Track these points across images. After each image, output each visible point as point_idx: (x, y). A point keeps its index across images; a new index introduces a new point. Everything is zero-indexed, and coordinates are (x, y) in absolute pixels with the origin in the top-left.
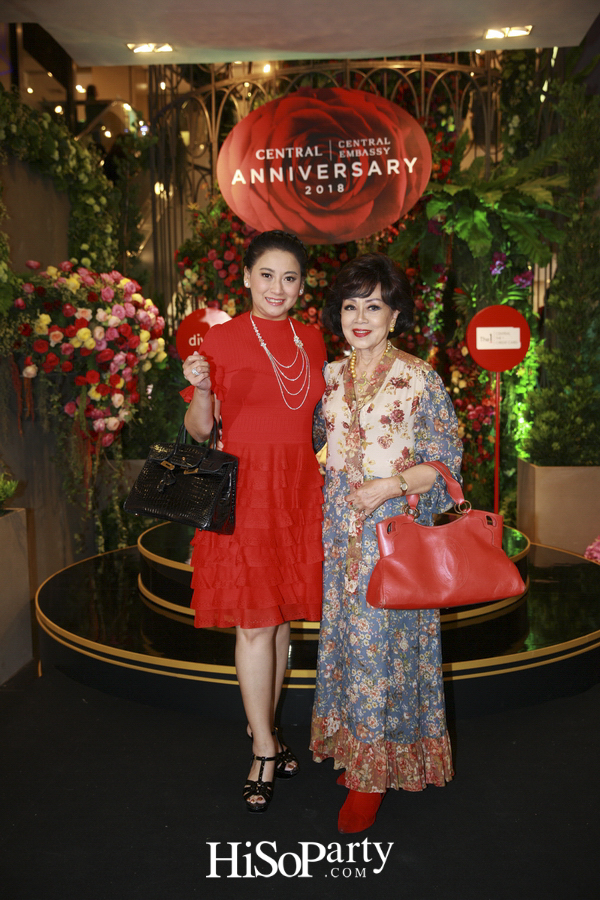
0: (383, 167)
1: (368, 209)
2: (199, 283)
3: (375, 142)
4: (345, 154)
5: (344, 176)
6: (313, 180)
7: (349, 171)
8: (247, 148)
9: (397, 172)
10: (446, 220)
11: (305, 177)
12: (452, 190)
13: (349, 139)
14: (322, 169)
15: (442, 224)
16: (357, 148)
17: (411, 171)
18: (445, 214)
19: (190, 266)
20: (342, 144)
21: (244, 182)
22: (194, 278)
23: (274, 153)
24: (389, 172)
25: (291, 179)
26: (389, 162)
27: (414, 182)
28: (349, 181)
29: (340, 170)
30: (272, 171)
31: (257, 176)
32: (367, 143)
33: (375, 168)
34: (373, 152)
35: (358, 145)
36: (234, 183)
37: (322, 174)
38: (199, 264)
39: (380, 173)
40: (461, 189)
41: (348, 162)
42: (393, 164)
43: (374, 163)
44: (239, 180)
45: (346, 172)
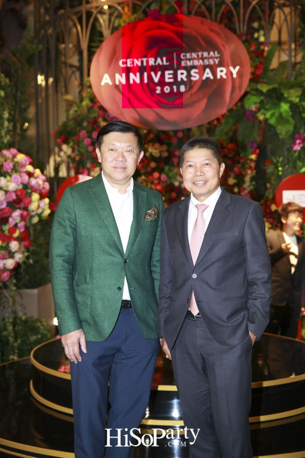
0: (214, 73)
1: (203, 104)
2: (73, 155)
3: (209, 54)
4: (186, 63)
5: (185, 79)
6: (162, 83)
7: (189, 76)
8: (113, 58)
9: (225, 77)
10: (259, 109)
11: (156, 80)
12: (264, 88)
13: (188, 52)
14: (169, 74)
15: (256, 112)
16: (194, 59)
17: (235, 76)
18: (258, 105)
19: (66, 141)
20: (184, 56)
21: (110, 83)
22: (69, 151)
23: (133, 62)
24: (219, 77)
25: (146, 81)
26: (219, 69)
27: (237, 85)
28: (189, 83)
29: (182, 75)
30: (132, 75)
31: (121, 79)
32: (202, 55)
33: (208, 74)
34: (206, 62)
35: (196, 56)
36: (103, 83)
37: (169, 78)
38: (73, 141)
39: (212, 77)
40: (271, 87)
41: (188, 69)
42: (221, 71)
43: (208, 70)
44: (106, 82)
45: (187, 77)
